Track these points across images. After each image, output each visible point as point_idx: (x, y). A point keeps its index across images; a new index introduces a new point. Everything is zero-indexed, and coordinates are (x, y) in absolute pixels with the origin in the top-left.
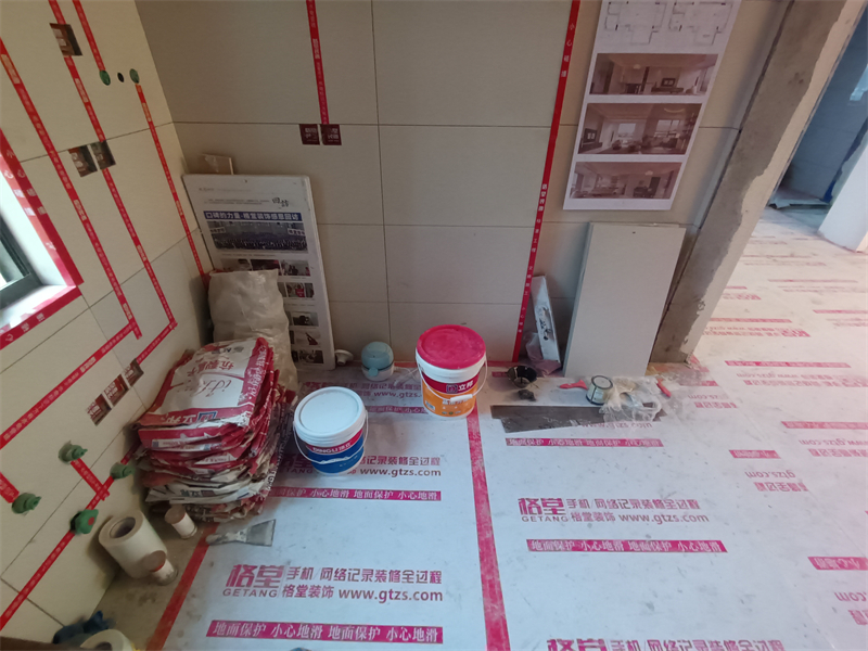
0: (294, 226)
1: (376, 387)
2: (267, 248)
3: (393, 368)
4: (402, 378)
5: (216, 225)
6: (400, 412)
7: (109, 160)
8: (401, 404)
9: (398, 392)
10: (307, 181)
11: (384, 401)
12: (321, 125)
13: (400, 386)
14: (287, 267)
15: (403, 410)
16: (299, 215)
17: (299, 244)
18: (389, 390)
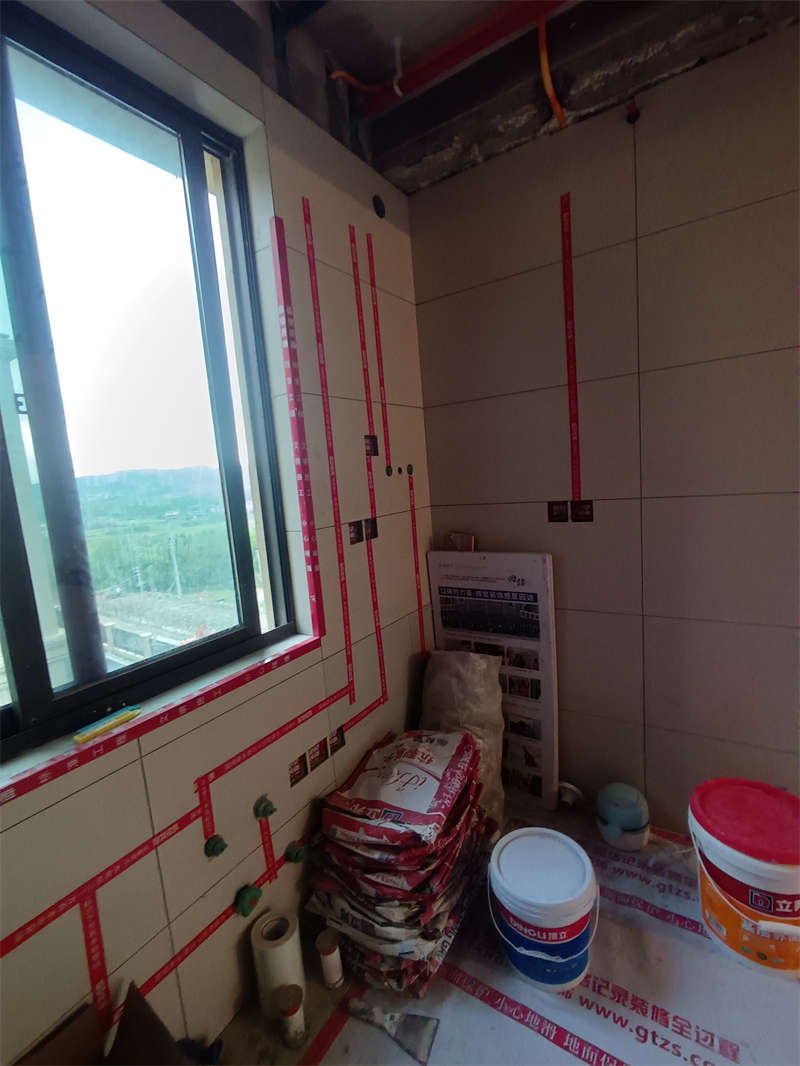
0: (528, 608)
1: (616, 858)
2: (493, 631)
3: (647, 835)
4: (662, 856)
5: (447, 601)
6: (656, 915)
7: (374, 534)
8: (659, 901)
9: (655, 879)
10: (549, 559)
11: (628, 886)
12: (572, 502)
13: (658, 869)
14: (513, 656)
15: (663, 915)
16: (535, 595)
17: (532, 630)
18: (638, 870)
